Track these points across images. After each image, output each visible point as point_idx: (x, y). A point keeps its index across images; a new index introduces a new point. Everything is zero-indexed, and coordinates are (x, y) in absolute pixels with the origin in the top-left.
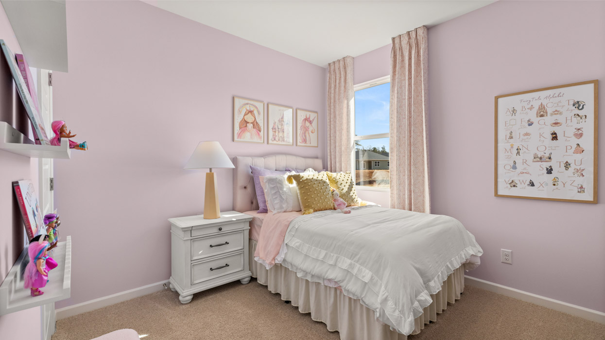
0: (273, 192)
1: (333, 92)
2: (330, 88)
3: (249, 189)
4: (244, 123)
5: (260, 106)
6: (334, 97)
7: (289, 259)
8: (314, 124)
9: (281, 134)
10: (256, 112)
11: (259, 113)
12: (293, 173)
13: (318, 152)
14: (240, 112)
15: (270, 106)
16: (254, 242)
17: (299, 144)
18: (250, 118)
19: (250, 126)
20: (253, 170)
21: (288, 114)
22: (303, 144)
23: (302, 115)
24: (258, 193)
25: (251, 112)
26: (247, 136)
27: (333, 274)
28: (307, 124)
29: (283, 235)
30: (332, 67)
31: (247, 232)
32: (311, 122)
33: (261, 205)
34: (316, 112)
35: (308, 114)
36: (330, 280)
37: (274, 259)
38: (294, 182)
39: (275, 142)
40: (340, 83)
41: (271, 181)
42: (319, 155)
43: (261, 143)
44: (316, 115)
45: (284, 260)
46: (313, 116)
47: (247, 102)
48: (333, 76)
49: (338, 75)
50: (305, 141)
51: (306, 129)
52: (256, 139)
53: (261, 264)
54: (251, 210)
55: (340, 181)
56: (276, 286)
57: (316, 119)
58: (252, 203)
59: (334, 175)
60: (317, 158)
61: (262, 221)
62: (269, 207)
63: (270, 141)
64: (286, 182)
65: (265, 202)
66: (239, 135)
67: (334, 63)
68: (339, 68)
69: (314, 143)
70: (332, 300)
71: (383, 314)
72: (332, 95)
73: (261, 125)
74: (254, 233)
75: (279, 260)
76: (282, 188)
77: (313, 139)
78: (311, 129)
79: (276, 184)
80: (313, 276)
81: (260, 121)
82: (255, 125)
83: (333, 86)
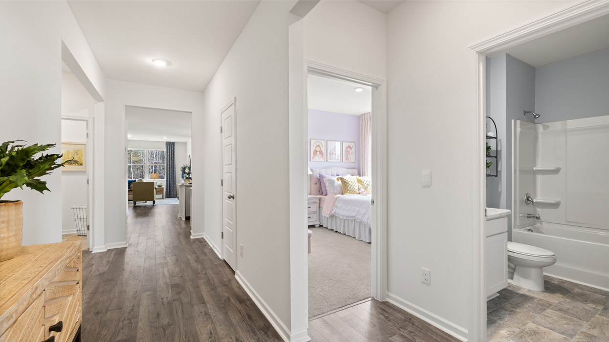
0: (330, 185)
1: (363, 131)
2: (362, 128)
3: (318, 185)
4: (316, 151)
5: (323, 142)
6: (365, 134)
7: (337, 212)
8: (353, 149)
9: (334, 156)
10: (321, 146)
11: (323, 146)
12: (340, 177)
13: (355, 165)
14: (313, 146)
15: (328, 142)
16: (321, 209)
17: (344, 161)
18: (318, 149)
19: (318, 153)
20: (320, 175)
21: (338, 144)
22: (347, 161)
23: (345, 145)
24: (323, 186)
25: (319, 146)
26: (317, 158)
27: (353, 214)
28: (349, 149)
29: (334, 202)
30: (363, 117)
31: (318, 204)
32: (351, 148)
33: (324, 192)
34: (354, 142)
35: (349, 144)
36: (352, 217)
37: (331, 212)
38: (340, 181)
39: (331, 161)
40: (367, 126)
41: (329, 180)
42: (356, 167)
43: (323, 162)
44: (354, 144)
45: (335, 213)
46: (352, 145)
47: (316, 141)
48: (364, 122)
49: (366, 122)
50: (347, 159)
51: (348, 152)
52: (321, 160)
53: (325, 216)
54: (319, 195)
55: (363, 181)
56: (331, 226)
57: (354, 147)
58: (319, 192)
59: (360, 178)
60: (355, 168)
61: (325, 199)
62: (328, 192)
63: (328, 160)
64: (336, 181)
65: (326, 190)
66: (313, 158)
67: (364, 114)
68: (367, 118)
69: (353, 160)
70: (353, 225)
71: (368, 223)
72: (363, 133)
73: (324, 152)
74: (321, 204)
75: (333, 212)
76: (334, 183)
77: (352, 158)
78: (351, 152)
79: (332, 182)
80: (346, 217)
81: (323, 150)
82: (321, 152)
83: (364, 127)
